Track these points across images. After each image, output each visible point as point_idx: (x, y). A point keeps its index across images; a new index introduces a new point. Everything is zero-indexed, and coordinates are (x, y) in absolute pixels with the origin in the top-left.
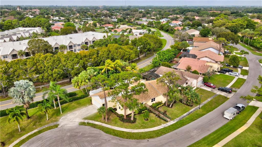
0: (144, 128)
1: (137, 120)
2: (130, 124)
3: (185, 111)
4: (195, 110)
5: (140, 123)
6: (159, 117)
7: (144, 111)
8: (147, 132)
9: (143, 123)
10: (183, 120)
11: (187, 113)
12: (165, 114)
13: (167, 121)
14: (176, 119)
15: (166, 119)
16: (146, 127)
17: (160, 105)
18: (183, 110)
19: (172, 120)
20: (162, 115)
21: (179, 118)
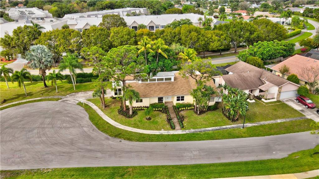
0: (134, 127)
1: (136, 116)
2: (124, 118)
3: (215, 124)
4: (234, 128)
5: (136, 120)
6: (169, 120)
7: (157, 109)
8: (133, 132)
9: (139, 121)
10: (197, 134)
11: (216, 127)
12: (181, 120)
13: (173, 128)
14: (190, 129)
15: (175, 126)
16: (138, 127)
17: (187, 108)
18: (213, 122)
19: (182, 129)
20: (175, 120)
21: (196, 130)
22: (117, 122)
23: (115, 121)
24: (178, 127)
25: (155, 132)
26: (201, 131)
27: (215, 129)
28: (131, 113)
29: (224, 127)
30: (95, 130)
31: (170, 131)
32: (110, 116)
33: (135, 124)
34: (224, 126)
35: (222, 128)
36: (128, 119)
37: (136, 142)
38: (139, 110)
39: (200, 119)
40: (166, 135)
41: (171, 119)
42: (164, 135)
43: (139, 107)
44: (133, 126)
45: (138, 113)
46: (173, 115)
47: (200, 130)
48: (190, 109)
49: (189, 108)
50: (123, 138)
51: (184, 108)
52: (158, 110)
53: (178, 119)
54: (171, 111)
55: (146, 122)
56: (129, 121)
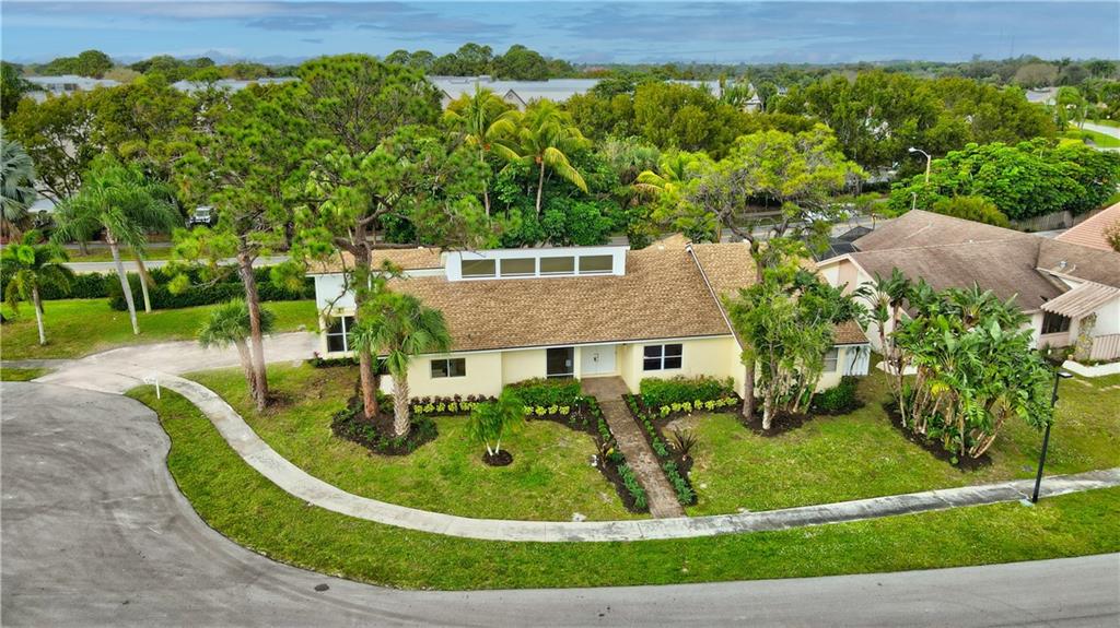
5: (429, 468)
6: (612, 465)
7: (541, 411)
8: (404, 530)
9: (445, 472)
10: (784, 539)
11: (882, 499)
12: (678, 461)
13: (637, 505)
14: (734, 512)
15: (645, 494)
16: (437, 504)
17: (698, 404)
18: (858, 472)
19: (691, 510)
20: (644, 465)
21: (772, 515)
22: (322, 478)
23: (311, 470)
24: (663, 499)
25: (535, 532)
26: (802, 522)
27: (877, 508)
28: (401, 426)
29: (926, 496)
30: (179, 524)
31: (619, 524)
32: (288, 444)
33: (418, 484)
34: (922, 490)
35: (913, 503)
36: (382, 463)
37: (419, 588)
38: (447, 412)
39: (780, 454)
40: (602, 544)
41: (623, 461)
42: (593, 543)
43: (447, 402)
44: (411, 499)
45: (441, 430)
46: (628, 440)
47: (790, 514)
48: (716, 410)
49: (710, 404)
50: (341, 567)
51: (687, 406)
52: (547, 417)
53: (661, 460)
54: (617, 418)
55: (484, 477)
56: (385, 471)
